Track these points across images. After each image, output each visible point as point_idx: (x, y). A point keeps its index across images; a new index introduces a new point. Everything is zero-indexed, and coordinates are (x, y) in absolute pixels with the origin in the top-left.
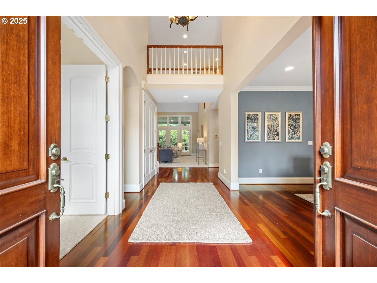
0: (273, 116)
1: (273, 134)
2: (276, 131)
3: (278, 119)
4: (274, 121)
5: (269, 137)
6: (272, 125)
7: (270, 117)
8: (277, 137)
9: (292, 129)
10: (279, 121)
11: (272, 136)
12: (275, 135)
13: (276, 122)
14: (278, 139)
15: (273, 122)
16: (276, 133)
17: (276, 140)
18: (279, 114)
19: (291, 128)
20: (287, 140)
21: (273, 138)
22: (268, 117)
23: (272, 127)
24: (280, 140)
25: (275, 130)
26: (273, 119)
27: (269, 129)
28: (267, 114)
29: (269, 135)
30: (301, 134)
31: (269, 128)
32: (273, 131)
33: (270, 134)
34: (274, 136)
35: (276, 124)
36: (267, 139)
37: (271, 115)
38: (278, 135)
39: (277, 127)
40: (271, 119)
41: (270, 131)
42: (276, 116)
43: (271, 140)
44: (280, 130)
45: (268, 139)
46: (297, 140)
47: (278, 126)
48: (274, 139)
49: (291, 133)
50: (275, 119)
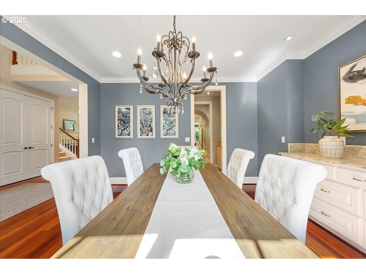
0: (146, 110)
1: (147, 129)
2: (150, 126)
3: (152, 113)
4: (148, 116)
5: (142, 133)
6: (145, 120)
7: (143, 111)
8: (150, 133)
9: (167, 125)
10: (153, 116)
11: (146, 132)
12: (148, 130)
13: (149, 116)
14: (152, 135)
15: (146, 117)
16: (149, 129)
17: (150, 137)
18: (153, 108)
19: (166, 123)
20: (162, 136)
21: (146, 134)
22: (140, 111)
23: (146, 122)
24: (154, 136)
25: (148, 126)
26: (146, 113)
27: (141, 125)
28: (139, 108)
29: (141, 131)
30: (176, 129)
31: (141, 123)
32: (146, 126)
33: (143, 130)
34: (147, 132)
35: (150, 118)
36: (139, 135)
37: (144, 109)
38: (151, 131)
39: (150, 123)
40: (144, 113)
41: (143, 126)
42: (150, 110)
43: (144, 137)
44: (154, 126)
45: (141, 135)
46: (173, 137)
47: (152, 121)
48: (148, 135)
49: (166, 128)
50: (148, 113)
